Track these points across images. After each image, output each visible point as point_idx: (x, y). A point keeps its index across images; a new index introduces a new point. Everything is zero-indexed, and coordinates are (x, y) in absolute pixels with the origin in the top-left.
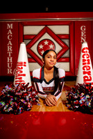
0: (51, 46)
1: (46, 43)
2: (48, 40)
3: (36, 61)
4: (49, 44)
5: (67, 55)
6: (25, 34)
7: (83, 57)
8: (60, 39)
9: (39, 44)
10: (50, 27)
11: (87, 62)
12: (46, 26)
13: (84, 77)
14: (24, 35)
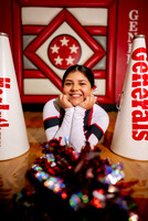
0: (74, 49)
1: (65, 42)
2: (68, 37)
3: (46, 77)
4: (70, 44)
5: (102, 65)
6: (24, 23)
7: (135, 70)
8: (91, 35)
9: (51, 45)
10: (71, 10)
11: (142, 80)
12: (65, 8)
13: (134, 113)
14: (22, 26)
